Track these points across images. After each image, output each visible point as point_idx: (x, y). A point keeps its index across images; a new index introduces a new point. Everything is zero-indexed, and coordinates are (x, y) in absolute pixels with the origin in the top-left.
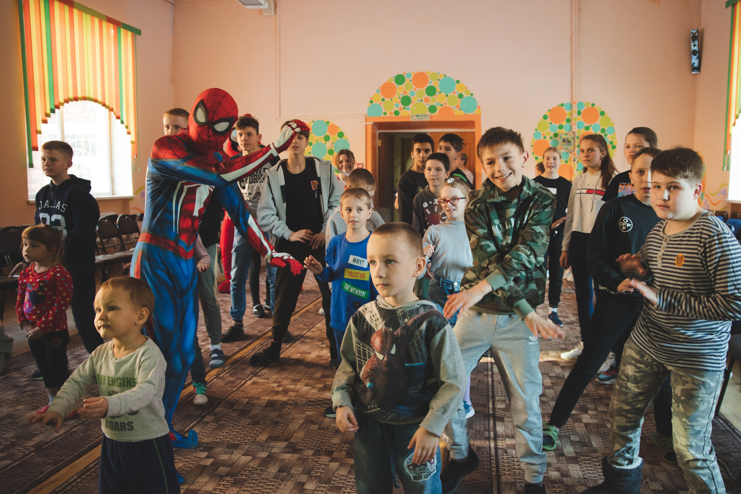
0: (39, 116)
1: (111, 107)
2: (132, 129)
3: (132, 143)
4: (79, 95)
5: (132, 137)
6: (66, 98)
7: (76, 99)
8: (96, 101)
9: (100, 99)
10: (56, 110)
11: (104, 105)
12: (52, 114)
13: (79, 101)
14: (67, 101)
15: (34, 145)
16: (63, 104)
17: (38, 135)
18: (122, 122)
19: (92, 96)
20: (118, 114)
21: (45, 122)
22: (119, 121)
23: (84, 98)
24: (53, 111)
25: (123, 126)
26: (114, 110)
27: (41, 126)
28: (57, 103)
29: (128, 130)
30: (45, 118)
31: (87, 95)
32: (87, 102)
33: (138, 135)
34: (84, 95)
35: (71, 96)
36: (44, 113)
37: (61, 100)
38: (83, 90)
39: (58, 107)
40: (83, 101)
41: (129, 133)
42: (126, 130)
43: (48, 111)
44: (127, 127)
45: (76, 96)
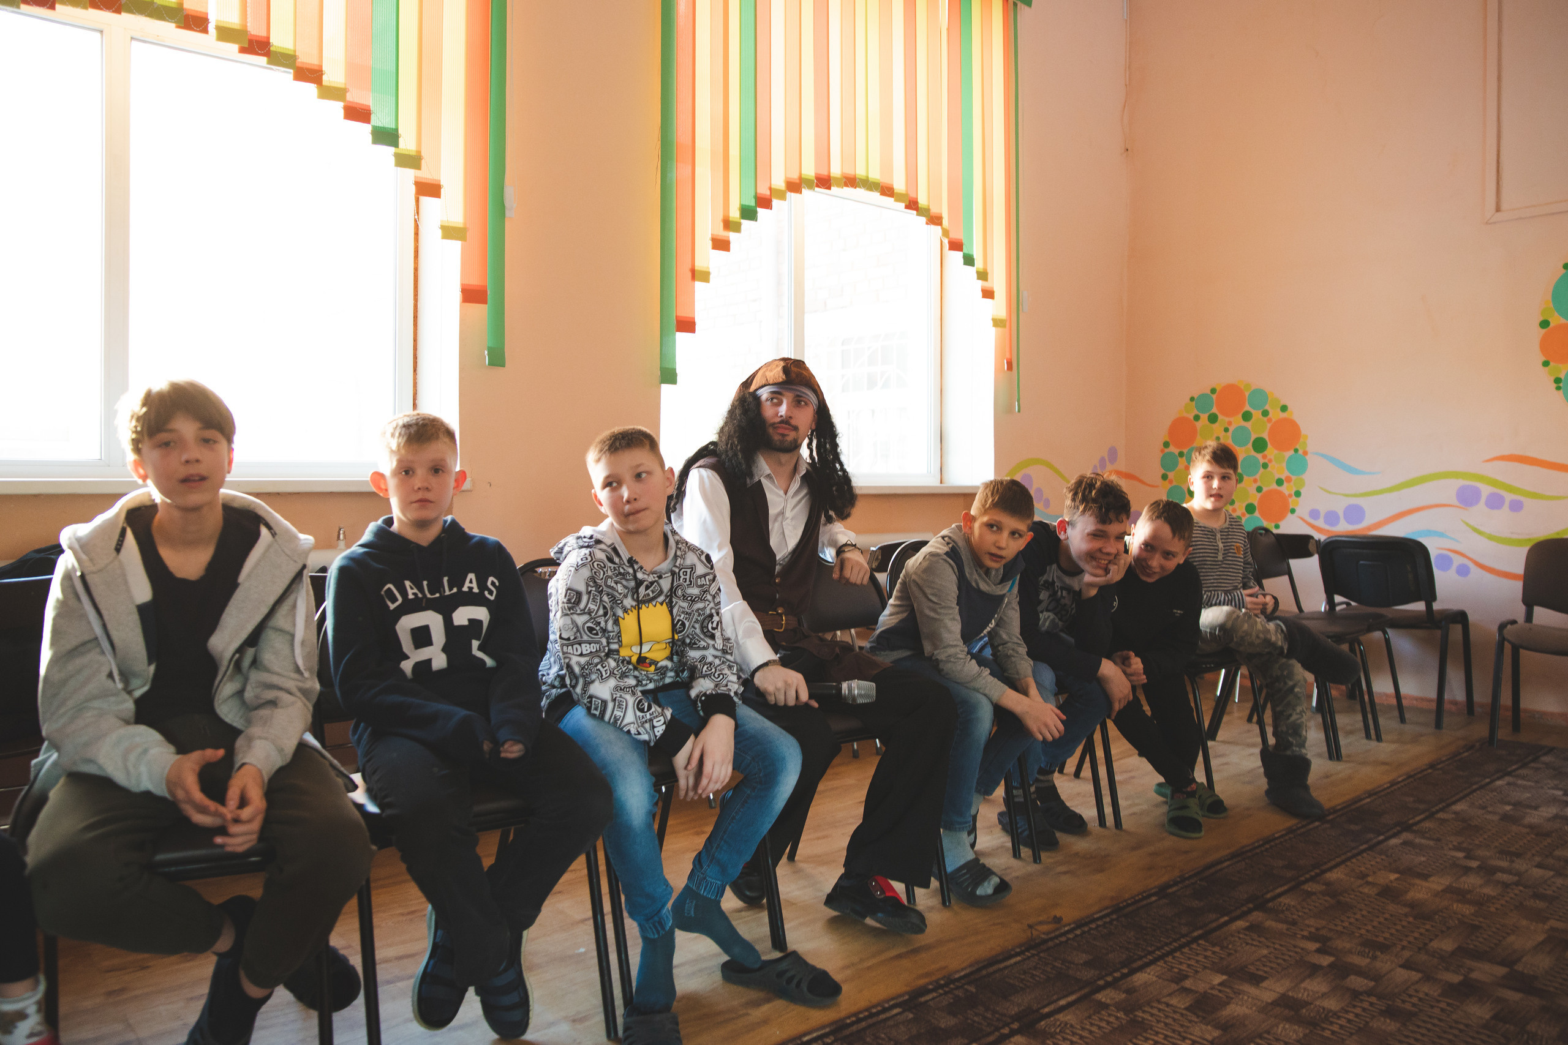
0: (706, 225)
1: (934, 210)
2: (999, 281)
3: (997, 323)
4: (836, 171)
5: (998, 307)
6: (794, 176)
7: (824, 182)
8: (887, 191)
9: (899, 186)
10: (761, 211)
11: (912, 205)
12: (746, 224)
13: (835, 190)
14: (794, 186)
15: (683, 313)
16: (781, 196)
17: (699, 285)
18: (969, 261)
19: (875, 175)
20: (954, 235)
21: (721, 245)
22: (958, 256)
23: (851, 181)
24: (749, 214)
25: (971, 271)
26: (945, 222)
27: (706, 257)
28: (764, 191)
29: (987, 285)
30: (722, 233)
31: (860, 172)
32: (860, 193)
33: (1015, 302)
34: (850, 172)
35: (809, 171)
36: (721, 217)
37: (779, 182)
38: (850, 154)
39: (765, 202)
40: (848, 191)
41: (988, 294)
42: (979, 284)
43: (735, 214)
44: (983, 276)
45: (824, 173)
